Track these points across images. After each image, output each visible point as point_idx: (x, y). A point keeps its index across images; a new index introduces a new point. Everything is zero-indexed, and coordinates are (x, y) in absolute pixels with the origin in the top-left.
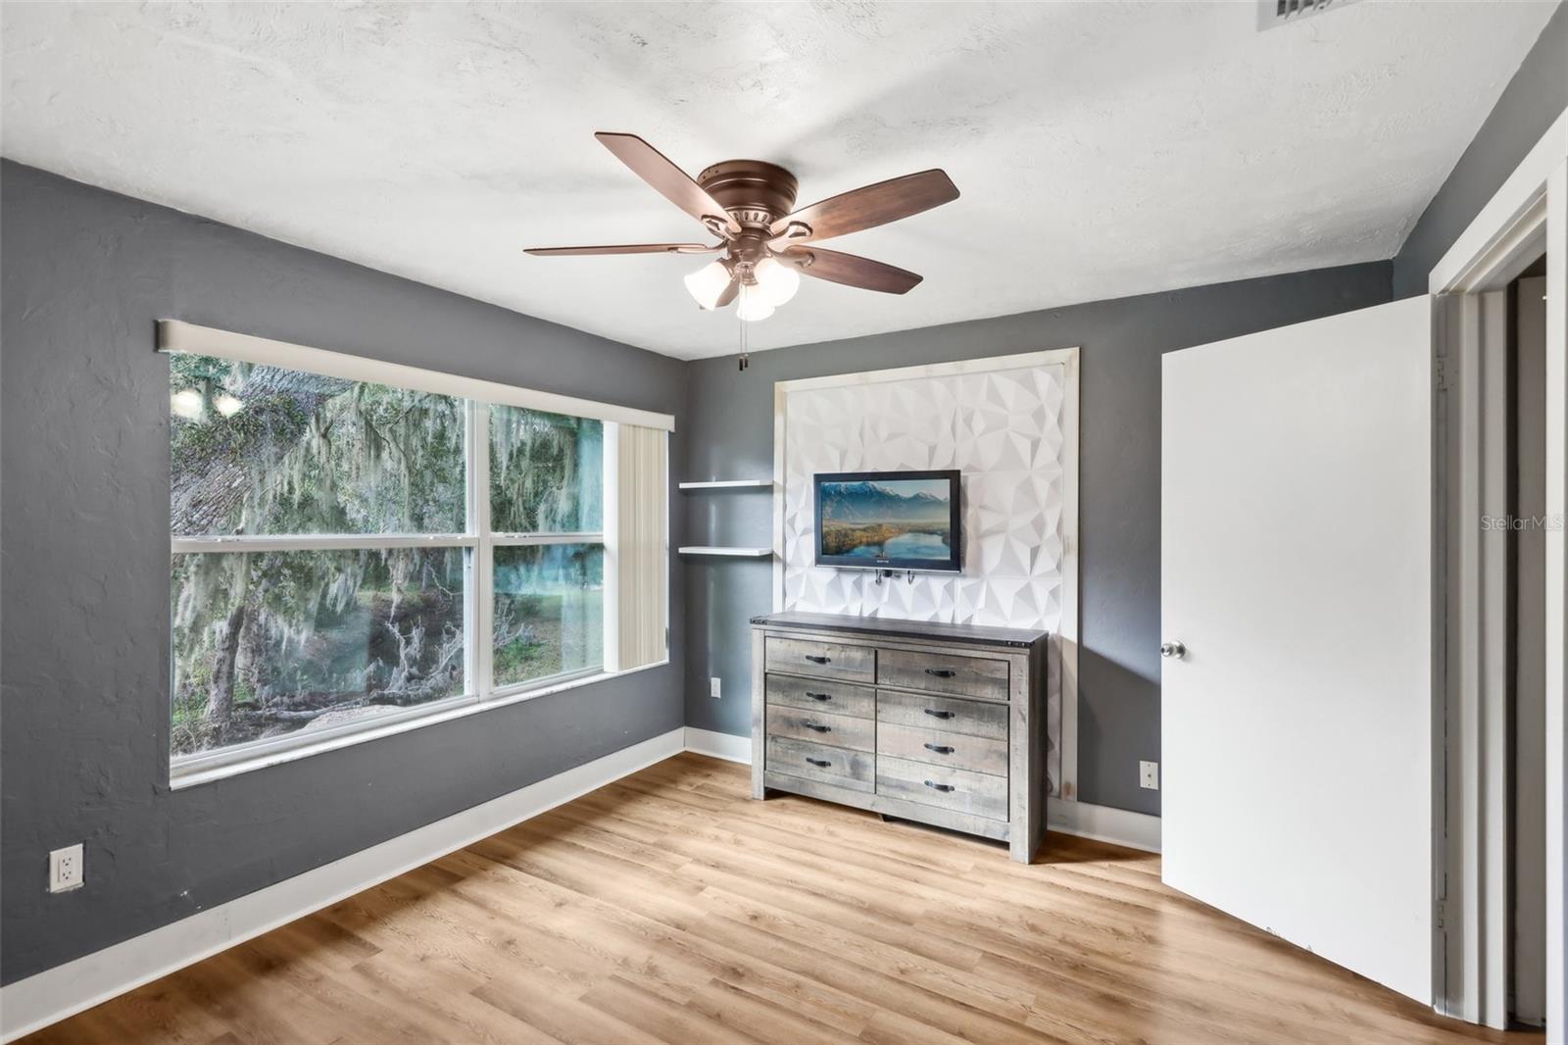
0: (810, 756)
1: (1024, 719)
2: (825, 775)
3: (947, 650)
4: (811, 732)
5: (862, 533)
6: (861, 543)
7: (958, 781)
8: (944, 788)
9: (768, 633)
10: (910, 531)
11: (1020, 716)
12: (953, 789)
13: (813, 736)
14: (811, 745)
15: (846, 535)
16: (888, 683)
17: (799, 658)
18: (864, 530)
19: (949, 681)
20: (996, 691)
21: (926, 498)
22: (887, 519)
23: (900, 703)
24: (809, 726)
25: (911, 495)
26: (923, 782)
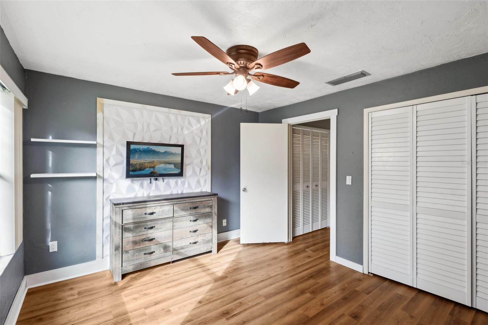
0: (146, 252)
1: (216, 215)
2: (153, 256)
3: (195, 200)
4: (147, 242)
5: (148, 164)
6: (147, 167)
7: (199, 239)
8: (195, 243)
9: (123, 208)
10: (164, 163)
11: (215, 214)
12: (198, 242)
13: (147, 244)
14: (146, 248)
15: (142, 165)
16: (177, 215)
17: (141, 215)
18: (148, 163)
19: (197, 209)
20: (209, 209)
21: (169, 152)
22: (156, 159)
23: (182, 221)
24: (145, 241)
25: (164, 151)
26: (189, 244)
